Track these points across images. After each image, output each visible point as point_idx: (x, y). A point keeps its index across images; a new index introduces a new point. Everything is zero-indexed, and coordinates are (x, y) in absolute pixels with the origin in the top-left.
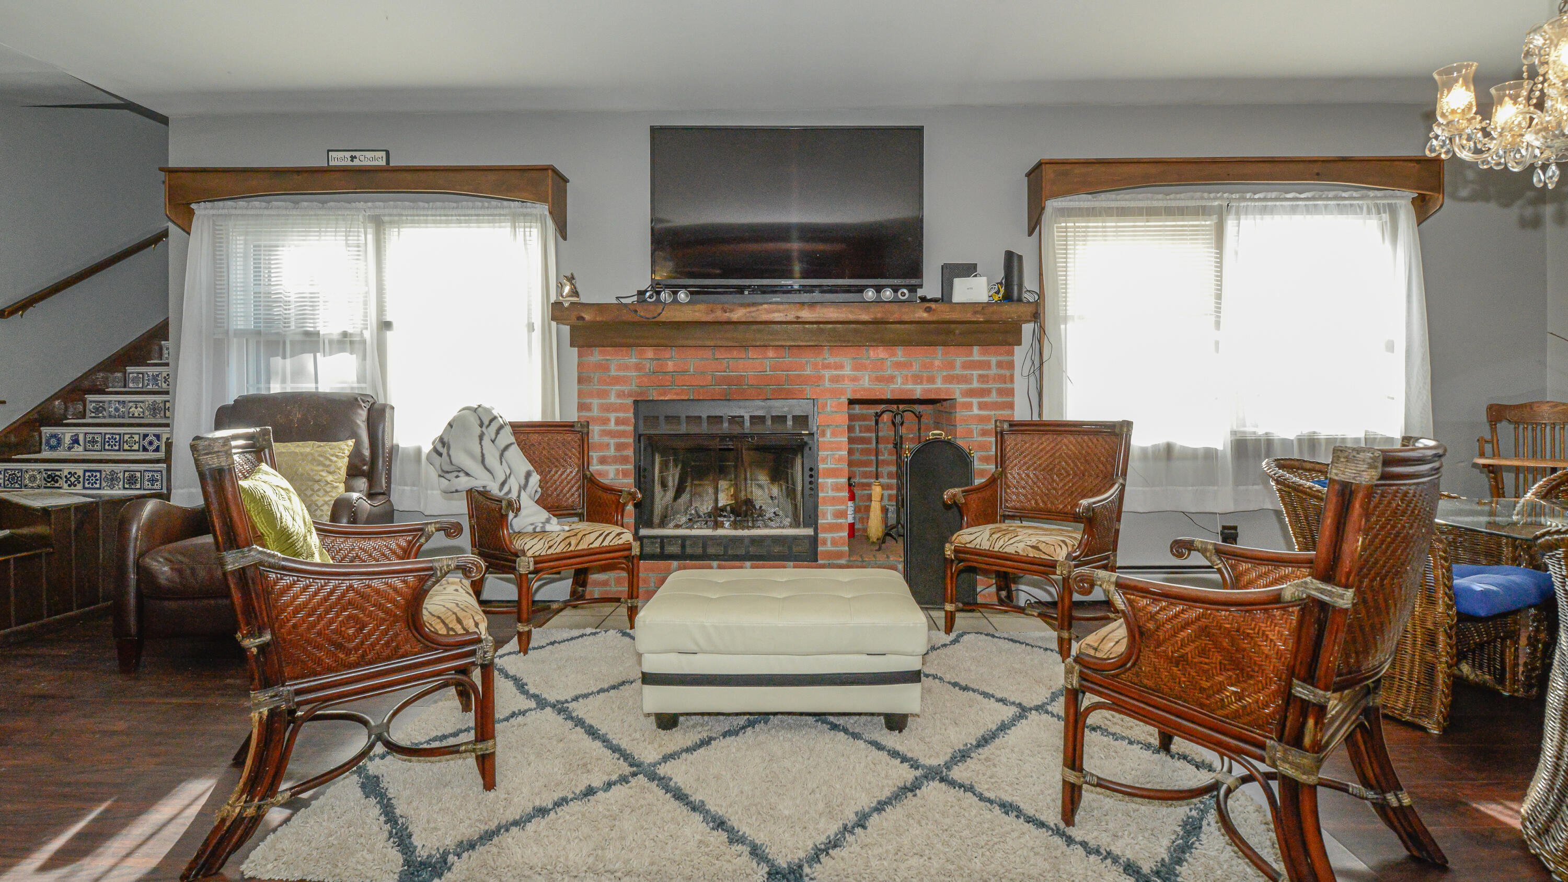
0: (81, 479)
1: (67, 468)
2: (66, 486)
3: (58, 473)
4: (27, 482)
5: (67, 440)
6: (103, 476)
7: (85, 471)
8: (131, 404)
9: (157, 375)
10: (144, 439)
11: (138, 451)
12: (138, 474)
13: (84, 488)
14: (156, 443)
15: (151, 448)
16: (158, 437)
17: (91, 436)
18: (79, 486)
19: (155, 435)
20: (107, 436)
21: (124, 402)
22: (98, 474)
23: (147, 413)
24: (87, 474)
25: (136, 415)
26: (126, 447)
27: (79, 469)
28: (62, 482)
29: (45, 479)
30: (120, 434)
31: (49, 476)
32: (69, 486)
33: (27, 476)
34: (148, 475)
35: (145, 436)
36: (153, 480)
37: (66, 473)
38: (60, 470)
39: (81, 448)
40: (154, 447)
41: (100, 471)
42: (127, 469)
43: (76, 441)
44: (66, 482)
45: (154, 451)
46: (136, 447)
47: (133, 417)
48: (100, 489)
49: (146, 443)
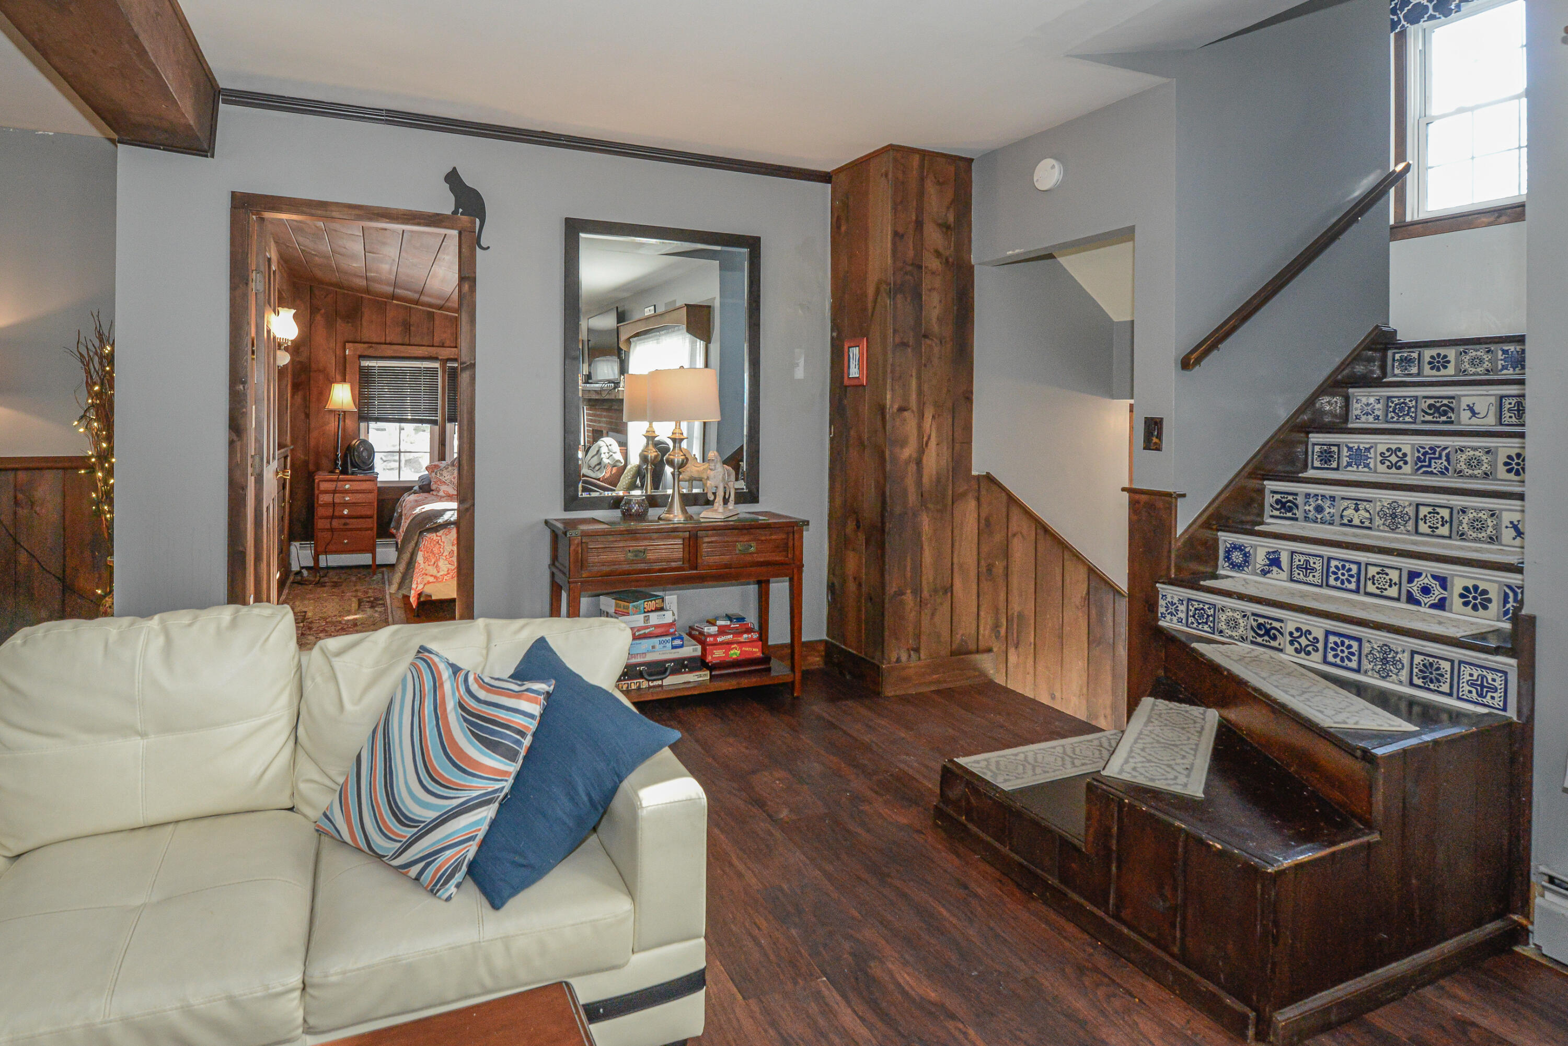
0: (1320, 646)
1: (1292, 621)
2: (1290, 649)
3: (1276, 624)
4: (1223, 626)
5: (1260, 558)
6: (1366, 650)
7: (1328, 633)
8: (1346, 503)
9: (1368, 450)
10: (1410, 581)
11: (1398, 600)
12: (1446, 665)
13: (1325, 661)
14: (1437, 592)
15: (1425, 600)
16: (1443, 582)
17: (1303, 558)
18: (1317, 656)
19: (1435, 577)
20: (1333, 563)
21: (1333, 498)
22: (1355, 644)
23: (1378, 521)
24: (1332, 639)
25: (1356, 522)
26: (1371, 588)
27: (1318, 626)
28: (1284, 641)
29: (1252, 628)
30: (1359, 564)
31: (1260, 626)
32: (1296, 650)
33: (1223, 617)
35: (1413, 575)
36: (1482, 687)
37: (1291, 627)
38: (1281, 621)
39: (1284, 575)
40: (1434, 599)
41: (1359, 640)
42: (1419, 648)
43: (1275, 562)
44: (1291, 643)
45: (1433, 606)
46: (1393, 592)
47: (1350, 524)
48: (1358, 671)
49: (1415, 588)
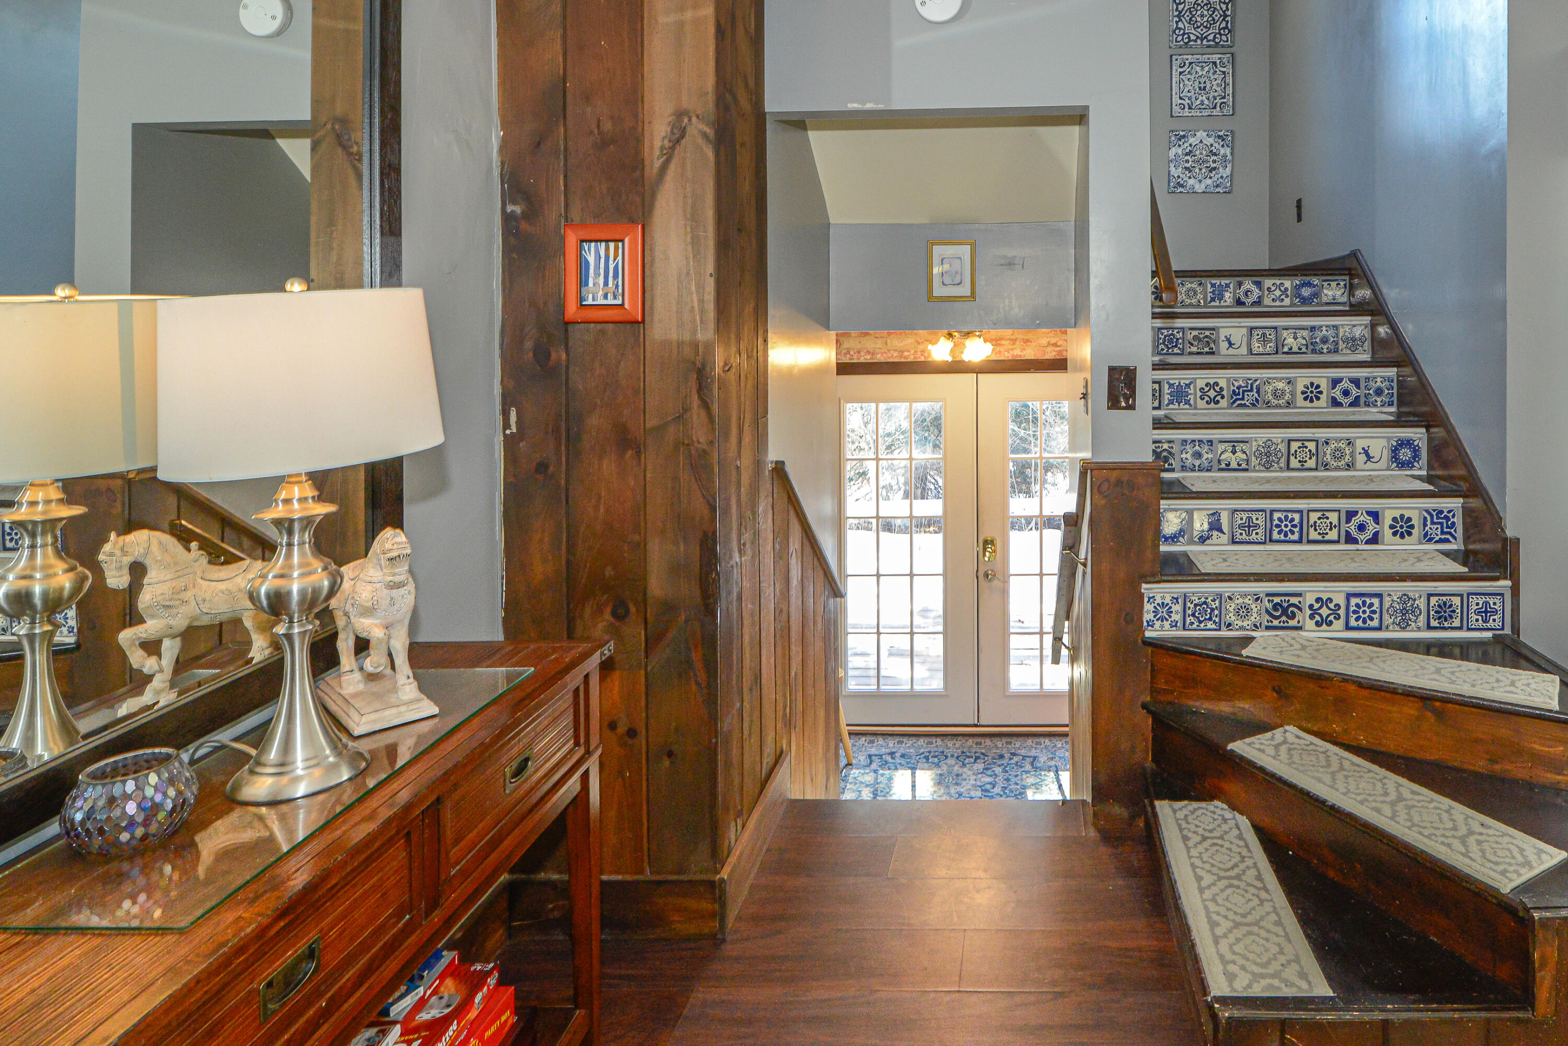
0: (1342, 612)
1: (1311, 592)
2: (1310, 624)
3: (1294, 600)
4: (1231, 617)
5: (1198, 523)
6: (1387, 604)
7: (1349, 596)
8: (1222, 447)
9: (1188, 386)
10: (1348, 521)
12: (1456, 601)
13: (1348, 628)
14: (1372, 527)
15: (1362, 537)
16: (1376, 516)
17: (1245, 516)
18: (1339, 624)
19: (1369, 513)
20: (1276, 515)
21: (1210, 442)
22: (1376, 601)
23: (1254, 462)
24: (1354, 601)
25: (1234, 465)
26: (1314, 535)
27: (1337, 592)
28: (1304, 617)
29: (1267, 611)
30: (1300, 512)
31: (1276, 606)
32: (1318, 624)
33: (1232, 607)
34: (1476, 602)
35: (1351, 514)
36: (1486, 612)
37: (1310, 599)
38: (1299, 595)
39: (1225, 538)
40: (1368, 534)
41: (1379, 596)
42: (1432, 590)
43: (1216, 526)
44: (1312, 617)
45: (1368, 542)
46: (1333, 535)
47: (1228, 468)
48: (1379, 629)
49: (1352, 527)
